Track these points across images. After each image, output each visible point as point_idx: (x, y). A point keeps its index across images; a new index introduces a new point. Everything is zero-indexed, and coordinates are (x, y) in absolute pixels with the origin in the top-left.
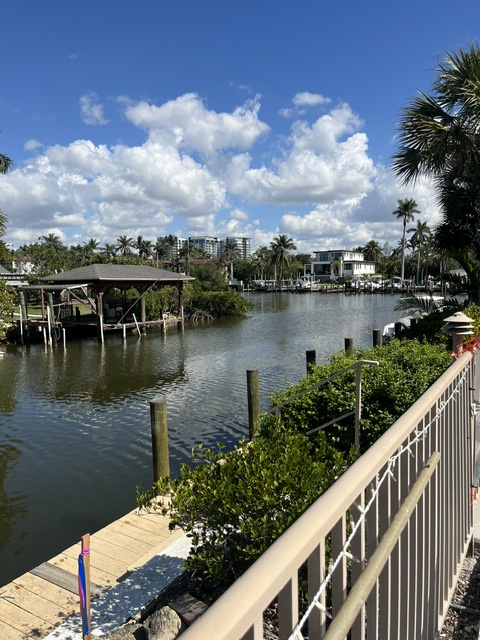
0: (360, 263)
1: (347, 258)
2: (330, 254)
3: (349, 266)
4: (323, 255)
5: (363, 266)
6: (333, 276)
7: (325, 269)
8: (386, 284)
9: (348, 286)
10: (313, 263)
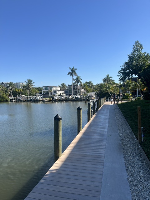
0: (59, 90)
1: (54, 89)
2: (48, 87)
3: (55, 91)
4: (46, 88)
5: (60, 91)
6: (49, 95)
7: (47, 93)
8: (67, 97)
9: (53, 98)
10: (43, 91)
